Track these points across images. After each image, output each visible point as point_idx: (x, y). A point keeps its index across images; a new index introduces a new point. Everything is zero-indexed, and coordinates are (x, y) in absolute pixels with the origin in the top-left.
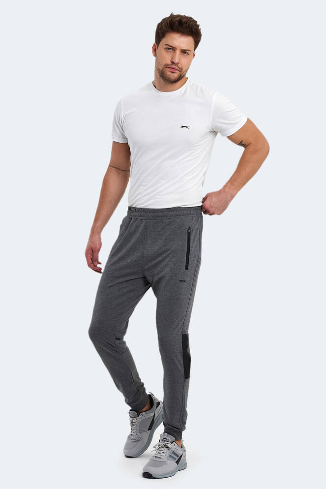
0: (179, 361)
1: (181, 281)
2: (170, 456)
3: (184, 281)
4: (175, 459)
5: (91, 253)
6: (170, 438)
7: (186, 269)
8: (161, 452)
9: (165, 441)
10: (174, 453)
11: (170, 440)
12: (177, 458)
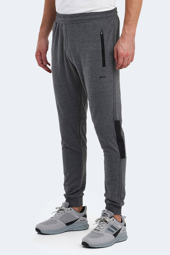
0: (113, 143)
1: (101, 77)
2: (109, 229)
3: (104, 77)
4: (113, 232)
5: (40, 55)
6: (110, 213)
7: (103, 67)
8: (100, 226)
9: (105, 216)
10: (112, 226)
11: (109, 215)
12: (115, 232)
